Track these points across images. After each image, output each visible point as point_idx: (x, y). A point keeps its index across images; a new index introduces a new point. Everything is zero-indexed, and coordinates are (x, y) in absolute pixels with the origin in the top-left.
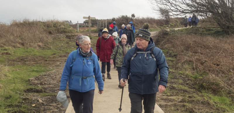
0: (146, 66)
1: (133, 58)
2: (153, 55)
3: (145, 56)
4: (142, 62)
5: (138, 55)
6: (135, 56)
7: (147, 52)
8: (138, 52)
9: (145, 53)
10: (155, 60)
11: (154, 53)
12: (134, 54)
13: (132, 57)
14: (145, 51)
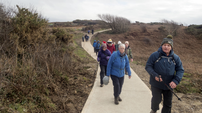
0: (169, 68)
1: (158, 61)
2: (173, 60)
3: (169, 61)
4: (166, 65)
5: (162, 59)
6: (160, 60)
7: (170, 58)
8: (162, 57)
9: (168, 58)
10: (175, 64)
11: (175, 59)
12: (159, 58)
13: (157, 59)
14: (168, 57)
